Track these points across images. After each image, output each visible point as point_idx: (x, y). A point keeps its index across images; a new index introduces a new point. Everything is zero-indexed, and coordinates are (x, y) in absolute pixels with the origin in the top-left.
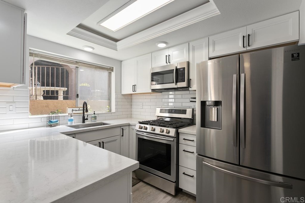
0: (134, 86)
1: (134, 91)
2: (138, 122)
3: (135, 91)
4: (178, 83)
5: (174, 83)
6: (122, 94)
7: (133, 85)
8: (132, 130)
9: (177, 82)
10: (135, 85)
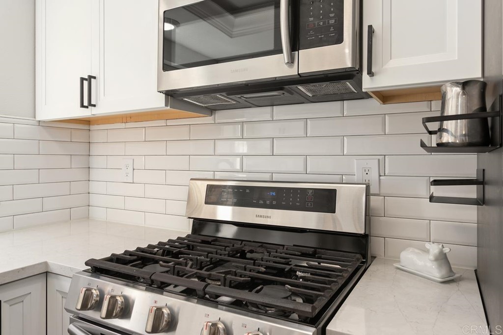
0: (86, 83)
1: (86, 103)
2: (87, 264)
3: (90, 104)
4: (303, 53)
5: (281, 51)
6: (38, 118)
7: (82, 79)
8: (60, 296)
9: (295, 45)
10: (91, 77)
